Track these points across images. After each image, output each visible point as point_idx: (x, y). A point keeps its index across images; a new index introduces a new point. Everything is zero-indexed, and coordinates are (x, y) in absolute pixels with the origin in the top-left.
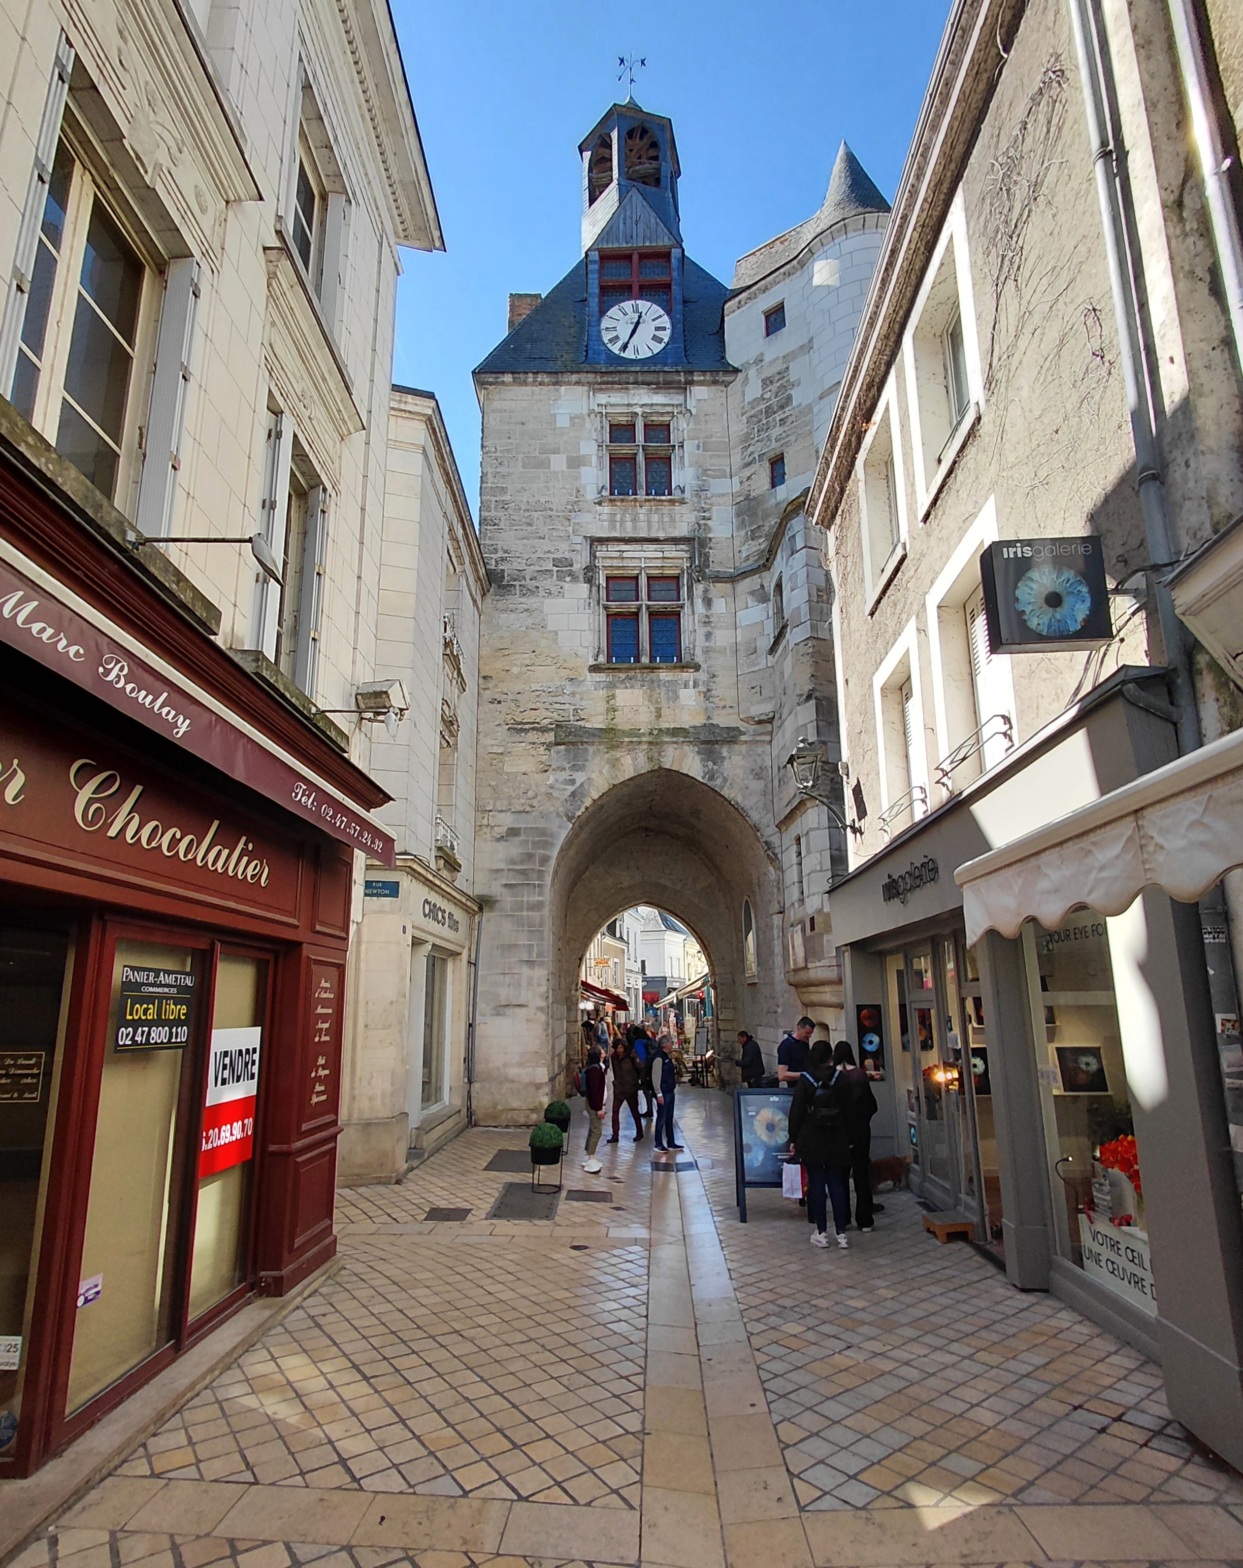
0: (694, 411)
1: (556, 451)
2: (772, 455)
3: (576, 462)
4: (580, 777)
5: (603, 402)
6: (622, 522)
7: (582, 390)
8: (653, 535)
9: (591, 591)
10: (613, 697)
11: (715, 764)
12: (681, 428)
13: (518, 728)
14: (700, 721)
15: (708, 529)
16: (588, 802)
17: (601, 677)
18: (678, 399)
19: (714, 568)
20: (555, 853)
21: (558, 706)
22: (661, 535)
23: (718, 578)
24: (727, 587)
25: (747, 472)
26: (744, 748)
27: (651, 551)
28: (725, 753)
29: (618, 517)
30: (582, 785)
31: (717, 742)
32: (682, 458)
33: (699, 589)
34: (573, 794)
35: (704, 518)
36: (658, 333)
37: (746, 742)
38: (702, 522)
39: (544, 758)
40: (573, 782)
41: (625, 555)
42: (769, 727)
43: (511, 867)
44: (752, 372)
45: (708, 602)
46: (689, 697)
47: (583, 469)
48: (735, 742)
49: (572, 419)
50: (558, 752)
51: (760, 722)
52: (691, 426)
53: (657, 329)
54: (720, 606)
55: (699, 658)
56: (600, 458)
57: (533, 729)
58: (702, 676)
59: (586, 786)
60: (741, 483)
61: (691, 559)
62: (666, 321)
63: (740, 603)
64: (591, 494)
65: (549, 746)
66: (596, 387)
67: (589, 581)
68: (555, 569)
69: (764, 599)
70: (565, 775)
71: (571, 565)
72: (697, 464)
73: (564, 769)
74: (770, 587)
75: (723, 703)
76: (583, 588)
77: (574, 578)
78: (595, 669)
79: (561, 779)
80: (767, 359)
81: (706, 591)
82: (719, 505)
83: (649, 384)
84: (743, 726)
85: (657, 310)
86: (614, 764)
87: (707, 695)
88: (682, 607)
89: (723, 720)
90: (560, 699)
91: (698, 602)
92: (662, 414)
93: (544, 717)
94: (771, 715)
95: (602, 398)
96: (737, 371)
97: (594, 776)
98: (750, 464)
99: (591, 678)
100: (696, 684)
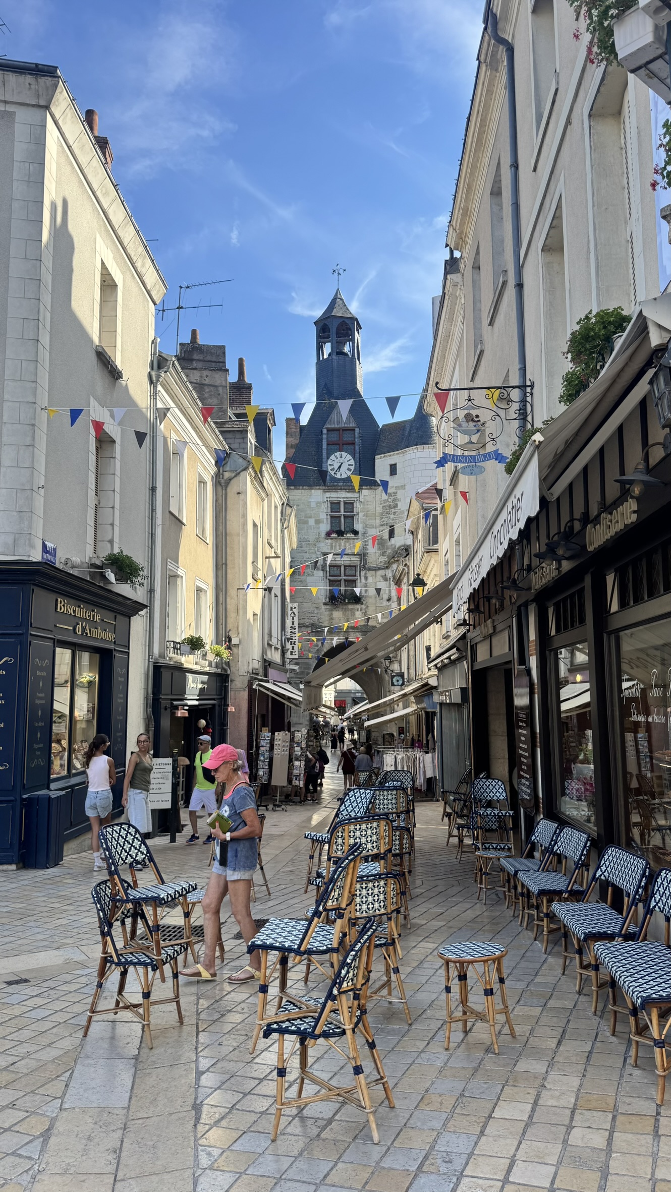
0: (363, 500)
1: (310, 517)
2: (390, 524)
3: (318, 522)
6: (335, 546)
7: (320, 492)
8: (347, 552)
9: (324, 573)
10: (332, 614)
12: (358, 507)
14: (362, 623)
15: (367, 549)
16: (323, 653)
17: (328, 607)
18: (356, 495)
19: (369, 565)
20: (311, 671)
21: (312, 618)
22: (350, 552)
23: (369, 569)
24: (373, 573)
25: (382, 528)
27: (346, 558)
29: (333, 544)
30: (320, 646)
32: (358, 518)
33: (363, 573)
34: (318, 650)
35: (366, 545)
36: (350, 467)
38: (365, 547)
39: (307, 637)
41: (336, 559)
45: (366, 578)
47: (320, 524)
49: (317, 503)
52: (362, 507)
53: (349, 465)
54: (370, 580)
55: (363, 600)
56: (327, 519)
58: (363, 607)
59: (322, 647)
60: (379, 532)
61: (361, 561)
62: (352, 462)
63: (378, 580)
64: (323, 534)
66: (325, 491)
67: (323, 570)
68: (310, 565)
69: (386, 579)
71: (316, 564)
72: (363, 522)
74: (388, 576)
75: (371, 617)
76: (321, 573)
77: (318, 568)
78: (325, 604)
80: (390, 485)
81: (366, 574)
82: (371, 540)
83: (344, 489)
85: (349, 457)
86: (331, 639)
87: (365, 614)
88: (357, 579)
89: (371, 623)
90: (312, 615)
91: (363, 578)
92: (350, 501)
93: (307, 622)
95: (328, 495)
96: (378, 485)
97: (325, 644)
98: (382, 525)
99: (324, 607)
100: (361, 610)
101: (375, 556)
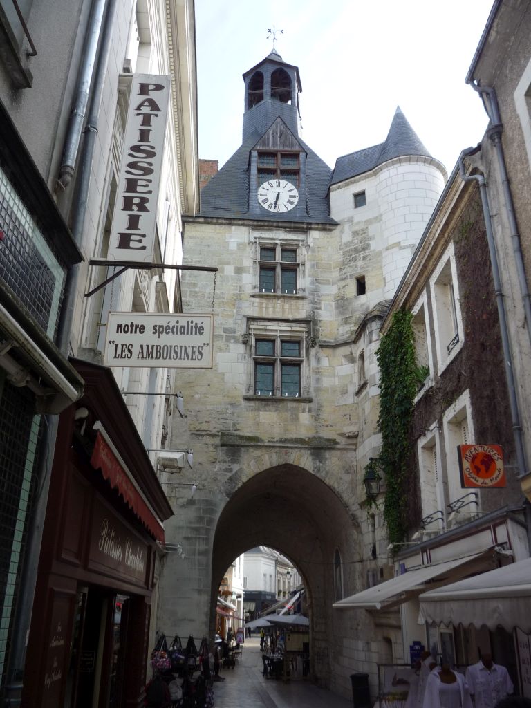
0: (311, 245)
1: (229, 264)
2: (358, 275)
3: (239, 271)
4: (236, 467)
5: (257, 236)
6: (267, 309)
7: (244, 229)
8: (286, 317)
9: (246, 349)
10: (258, 416)
11: (321, 462)
12: (303, 255)
13: (197, 434)
14: (311, 434)
15: (318, 315)
16: (240, 484)
17: (251, 404)
18: (301, 237)
19: (322, 338)
20: (217, 517)
21: (223, 421)
22: (291, 317)
23: (323, 346)
24: (329, 351)
25: (342, 283)
26: (338, 453)
27: (284, 327)
28: (327, 456)
29: (264, 305)
30: (236, 472)
31: (321, 448)
32: (304, 271)
33: (313, 351)
34: (231, 479)
35: (317, 308)
36: (292, 199)
37: (339, 449)
38: (315, 311)
39: (213, 454)
40: (230, 470)
41: (268, 328)
42: (354, 441)
43: (189, 525)
44: (346, 227)
45: (318, 360)
46: (305, 418)
47: (244, 275)
48: (333, 449)
49: (238, 245)
50: (222, 451)
51: (349, 437)
52: (310, 253)
53: (291, 196)
54: (325, 362)
55: (313, 395)
56: (254, 268)
57: (208, 435)
58: (312, 405)
59: (239, 473)
60: (339, 289)
61: (308, 332)
62: (295, 192)
63: (337, 362)
64: (249, 290)
65: (216, 447)
66: (255, 228)
67: (245, 343)
68: (224, 334)
69: (352, 360)
70: (226, 466)
71: (235, 332)
72: (312, 276)
73: (225, 462)
74: (357, 354)
75: (327, 423)
76: (241, 348)
77: (236, 342)
78: (247, 399)
79: (224, 468)
80: (356, 220)
81: (317, 353)
82: (326, 301)
83: (285, 228)
84: (338, 439)
85: (290, 186)
86: (257, 459)
87: (316, 418)
88: (302, 361)
89: (326, 434)
90: (225, 416)
91: (313, 359)
92: (292, 245)
93: (215, 427)
94: (356, 433)
95: (257, 234)
96: (336, 224)
97: (244, 467)
98: (344, 279)
99: (244, 404)
100: (310, 411)
101: (332, 324)
